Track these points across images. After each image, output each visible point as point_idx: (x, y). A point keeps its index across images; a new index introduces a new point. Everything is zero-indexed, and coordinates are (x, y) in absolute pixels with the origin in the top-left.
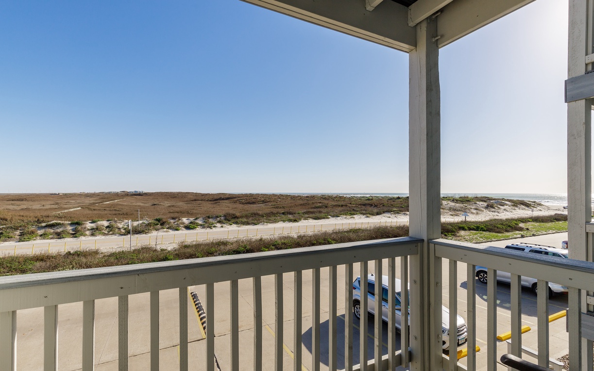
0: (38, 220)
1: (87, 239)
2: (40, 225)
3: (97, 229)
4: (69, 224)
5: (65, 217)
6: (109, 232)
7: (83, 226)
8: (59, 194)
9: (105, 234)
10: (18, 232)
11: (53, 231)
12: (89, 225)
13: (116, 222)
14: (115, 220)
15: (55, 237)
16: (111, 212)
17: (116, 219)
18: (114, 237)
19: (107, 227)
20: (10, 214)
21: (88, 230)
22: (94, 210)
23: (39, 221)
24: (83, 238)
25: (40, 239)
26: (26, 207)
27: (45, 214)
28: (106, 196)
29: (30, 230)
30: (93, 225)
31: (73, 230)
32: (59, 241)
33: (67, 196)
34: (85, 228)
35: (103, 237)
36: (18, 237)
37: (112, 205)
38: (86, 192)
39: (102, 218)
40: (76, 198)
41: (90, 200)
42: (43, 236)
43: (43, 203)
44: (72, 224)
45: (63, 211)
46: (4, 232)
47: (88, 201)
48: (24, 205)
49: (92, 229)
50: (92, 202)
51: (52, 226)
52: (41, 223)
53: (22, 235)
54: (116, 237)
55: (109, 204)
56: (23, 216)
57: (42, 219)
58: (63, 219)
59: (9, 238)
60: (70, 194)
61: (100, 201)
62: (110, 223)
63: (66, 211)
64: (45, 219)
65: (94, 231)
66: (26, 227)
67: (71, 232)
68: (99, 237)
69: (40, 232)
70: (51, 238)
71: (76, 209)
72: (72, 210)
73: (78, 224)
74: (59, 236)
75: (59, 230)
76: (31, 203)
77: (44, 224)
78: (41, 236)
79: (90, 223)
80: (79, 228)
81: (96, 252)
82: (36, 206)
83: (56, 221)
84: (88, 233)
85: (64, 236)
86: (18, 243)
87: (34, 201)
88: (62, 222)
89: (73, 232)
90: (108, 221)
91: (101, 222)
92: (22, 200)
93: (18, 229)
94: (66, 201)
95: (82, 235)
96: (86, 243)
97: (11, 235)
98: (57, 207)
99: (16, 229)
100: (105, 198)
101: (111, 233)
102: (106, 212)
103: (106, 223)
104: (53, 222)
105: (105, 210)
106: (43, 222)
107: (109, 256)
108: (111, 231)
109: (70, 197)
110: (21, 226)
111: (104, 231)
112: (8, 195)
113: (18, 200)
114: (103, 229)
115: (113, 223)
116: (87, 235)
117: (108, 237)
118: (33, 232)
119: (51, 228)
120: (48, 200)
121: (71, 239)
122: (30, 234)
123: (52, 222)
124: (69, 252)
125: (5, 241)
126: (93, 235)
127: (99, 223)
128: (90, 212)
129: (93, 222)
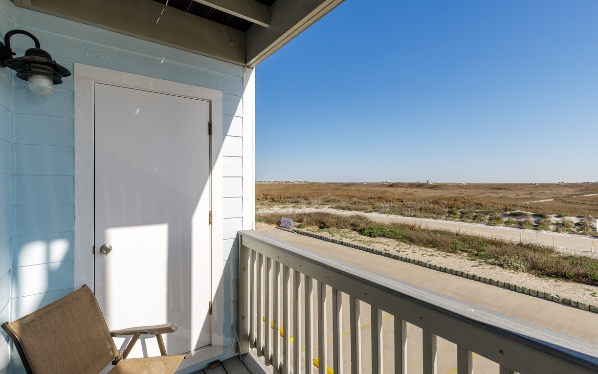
0: (506, 208)
1: (548, 234)
2: (505, 213)
3: (563, 225)
4: (531, 215)
5: (531, 208)
6: (579, 230)
7: (547, 219)
8: (535, 184)
9: (572, 232)
10: (488, 217)
11: (516, 220)
12: (554, 219)
13: (589, 219)
14: (588, 217)
15: (517, 226)
16: (591, 207)
17: (590, 216)
18: (583, 237)
19: (577, 224)
20: (486, 200)
21: (553, 224)
22: (569, 202)
23: (506, 210)
24: (544, 232)
25: (503, 226)
26: (503, 196)
27: (513, 203)
28: (591, 188)
29: (497, 216)
30: (559, 220)
31: (535, 222)
32: (519, 230)
33: (543, 186)
34: (549, 221)
35: (569, 235)
36: (488, 221)
37: (595, 199)
38: (566, 182)
39: (571, 212)
40: (552, 189)
41: (568, 192)
42: (507, 223)
43: (518, 192)
44: (534, 216)
45: (532, 202)
46: (478, 215)
47: (565, 192)
48: (502, 193)
49: (557, 224)
50: (570, 193)
51: (515, 215)
52: (506, 211)
53: (490, 219)
54: (585, 238)
55: (591, 197)
56: (495, 203)
57: (509, 208)
58: (528, 210)
59: (481, 221)
60: (547, 184)
61: (580, 193)
62: (581, 220)
63: (536, 202)
64: (511, 208)
65: (560, 227)
66: (494, 213)
67: (534, 224)
68: (564, 235)
69: (505, 219)
70: (514, 227)
71: (547, 200)
72: (543, 201)
73: (541, 216)
74: (521, 225)
75: (522, 220)
76: (508, 192)
77: (508, 213)
78: (505, 223)
79: (555, 216)
80: (542, 221)
81: (550, 251)
82: (512, 195)
83: (519, 211)
84: (551, 227)
85: (525, 226)
86: (486, 226)
87: (511, 190)
88: (525, 212)
89: (536, 224)
90: (579, 217)
91: (569, 217)
92: (501, 189)
93: (488, 214)
94: (540, 192)
95: (543, 228)
96: (545, 238)
97: (483, 218)
98: (528, 197)
99: (487, 214)
100: (588, 190)
101: (581, 232)
102: (584, 206)
103: (575, 220)
104: (517, 211)
105: (583, 203)
106: (509, 210)
107: (565, 258)
108: (581, 229)
109: (546, 187)
110: (490, 212)
111: (571, 228)
112: (493, 184)
113: (498, 189)
114: (571, 226)
115: (585, 220)
116: (549, 229)
117: (574, 236)
118: (498, 219)
119: (515, 217)
120: (523, 190)
121: (532, 231)
122: (496, 220)
123: (515, 212)
124: (521, 243)
125: (478, 223)
126: (556, 230)
127: (566, 218)
128: (564, 205)
129: (558, 216)
